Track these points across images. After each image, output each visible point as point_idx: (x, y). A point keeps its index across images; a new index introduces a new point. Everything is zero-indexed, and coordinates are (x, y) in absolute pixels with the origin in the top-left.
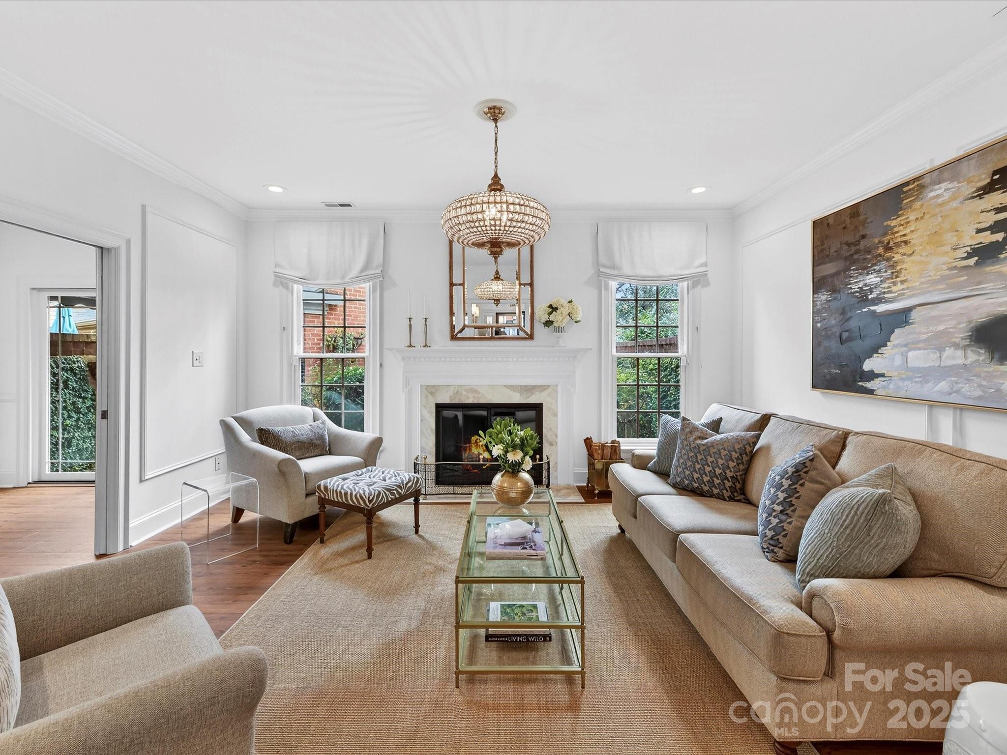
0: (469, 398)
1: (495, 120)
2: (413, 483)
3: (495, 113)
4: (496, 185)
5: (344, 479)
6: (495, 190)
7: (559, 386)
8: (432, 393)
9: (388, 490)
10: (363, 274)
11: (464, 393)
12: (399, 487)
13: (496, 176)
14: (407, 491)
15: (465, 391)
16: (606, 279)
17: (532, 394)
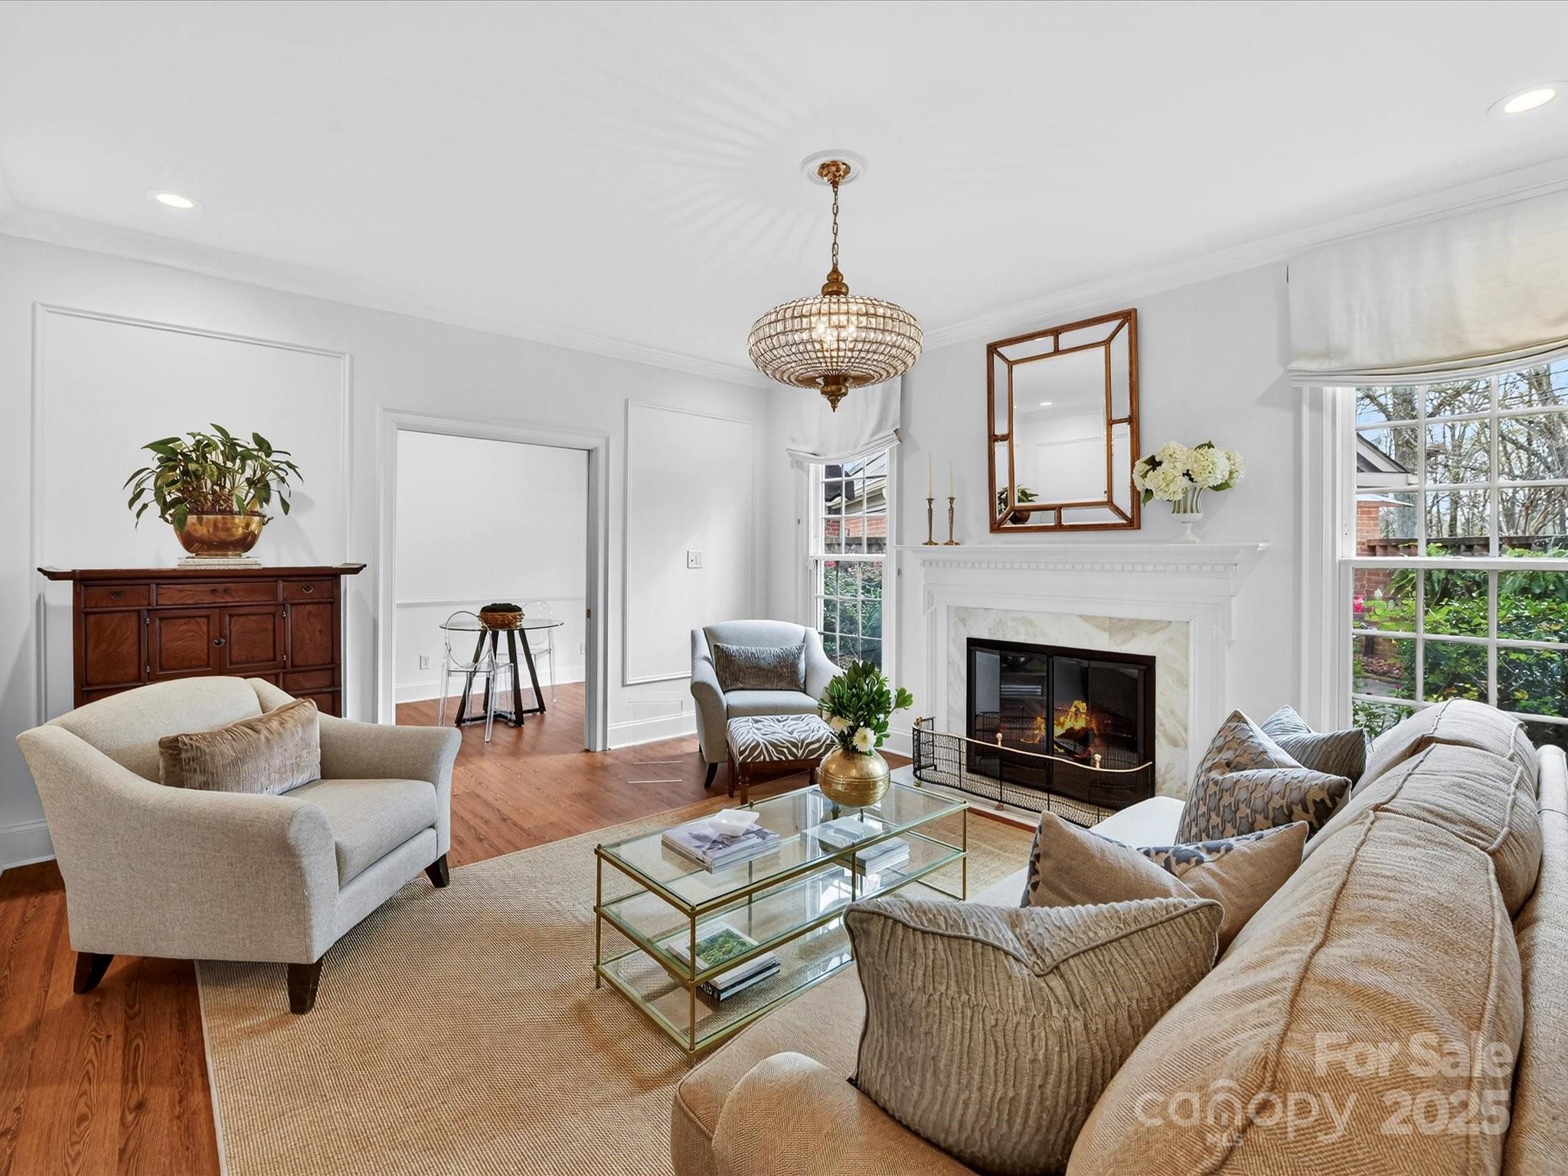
0: (1018, 633)
1: (835, 184)
2: (821, 746)
3: (834, 173)
4: (835, 286)
5: (757, 722)
6: (831, 294)
7: (1192, 624)
8: (964, 621)
9: (773, 745)
10: (877, 437)
11: (1011, 624)
12: (795, 745)
13: (835, 270)
14: (807, 756)
15: (1013, 620)
16: (1316, 385)
17: (1134, 635)
